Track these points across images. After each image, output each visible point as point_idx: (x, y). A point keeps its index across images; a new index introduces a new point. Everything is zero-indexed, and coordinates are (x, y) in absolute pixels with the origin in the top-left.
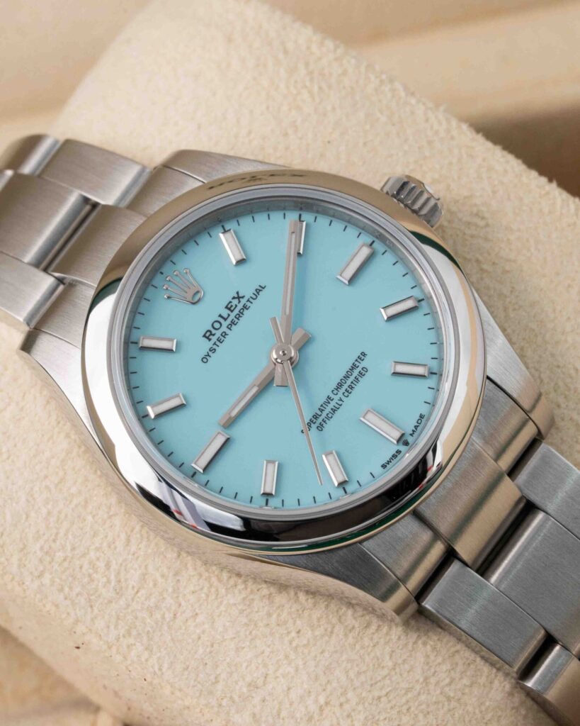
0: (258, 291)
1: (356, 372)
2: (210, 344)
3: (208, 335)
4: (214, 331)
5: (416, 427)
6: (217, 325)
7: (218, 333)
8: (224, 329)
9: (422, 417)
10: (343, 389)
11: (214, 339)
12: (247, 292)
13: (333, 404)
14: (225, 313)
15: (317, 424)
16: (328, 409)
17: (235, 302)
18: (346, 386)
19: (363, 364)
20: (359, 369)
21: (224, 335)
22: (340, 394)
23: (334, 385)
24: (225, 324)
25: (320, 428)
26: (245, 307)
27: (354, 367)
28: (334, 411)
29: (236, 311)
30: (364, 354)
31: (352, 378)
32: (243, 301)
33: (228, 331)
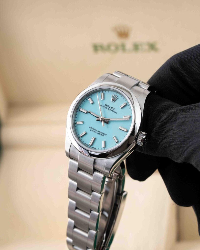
0: (116, 112)
1: (102, 134)
2: (104, 106)
3: (106, 105)
4: (107, 106)
5: (93, 148)
6: (108, 106)
7: (107, 107)
8: (108, 108)
9: (96, 148)
10: (99, 132)
11: (105, 106)
12: (115, 111)
13: (96, 131)
14: (111, 107)
15: (92, 129)
16: (95, 131)
17: (113, 109)
18: (99, 133)
19: (104, 135)
20: (103, 135)
21: (106, 108)
22: (98, 132)
23: (99, 131)
24: (109, 108)
25: (91, 130)
26: (112, 111)
27: (103, 134)
28: (95, 132)
29: (111, 109)
30: (106, 135)
31: (101, 134)
32: (113, 110)
33: (107, 109)
